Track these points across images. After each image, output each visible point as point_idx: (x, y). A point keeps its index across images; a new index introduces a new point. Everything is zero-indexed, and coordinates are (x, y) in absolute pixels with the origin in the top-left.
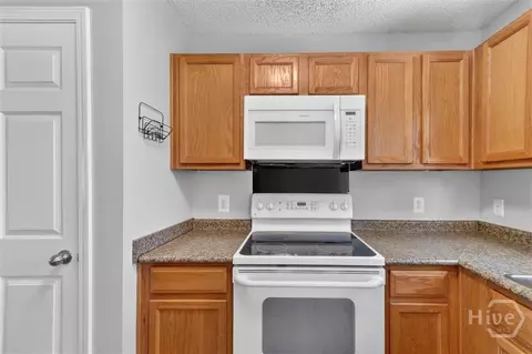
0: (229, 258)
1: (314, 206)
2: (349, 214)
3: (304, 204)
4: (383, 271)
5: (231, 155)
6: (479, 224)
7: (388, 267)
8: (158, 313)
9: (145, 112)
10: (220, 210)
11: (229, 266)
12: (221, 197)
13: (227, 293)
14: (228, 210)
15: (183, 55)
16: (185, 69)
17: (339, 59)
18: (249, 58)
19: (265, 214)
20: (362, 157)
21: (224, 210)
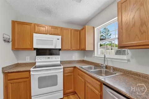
0: (29, 70)
1: (52, 58)
2: (60, 60)
3: (49, 58)
4: (63, 69)
5: (30, 47)
6: (83, 60)
7: (64, 68)
8: (10, 84)
9: (5, 36)
10: (27, 60)
11: (29, 71)
12: (27, 57)
13: (29, 77)
14: (29, 60)
15: (16, 21)
16: (16, 25)
17: (56, 28)
18: (35, 24)
19: (39, 60)
20: (60, 48)
21: (28, 60)
